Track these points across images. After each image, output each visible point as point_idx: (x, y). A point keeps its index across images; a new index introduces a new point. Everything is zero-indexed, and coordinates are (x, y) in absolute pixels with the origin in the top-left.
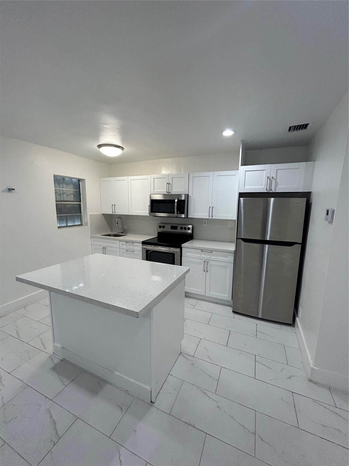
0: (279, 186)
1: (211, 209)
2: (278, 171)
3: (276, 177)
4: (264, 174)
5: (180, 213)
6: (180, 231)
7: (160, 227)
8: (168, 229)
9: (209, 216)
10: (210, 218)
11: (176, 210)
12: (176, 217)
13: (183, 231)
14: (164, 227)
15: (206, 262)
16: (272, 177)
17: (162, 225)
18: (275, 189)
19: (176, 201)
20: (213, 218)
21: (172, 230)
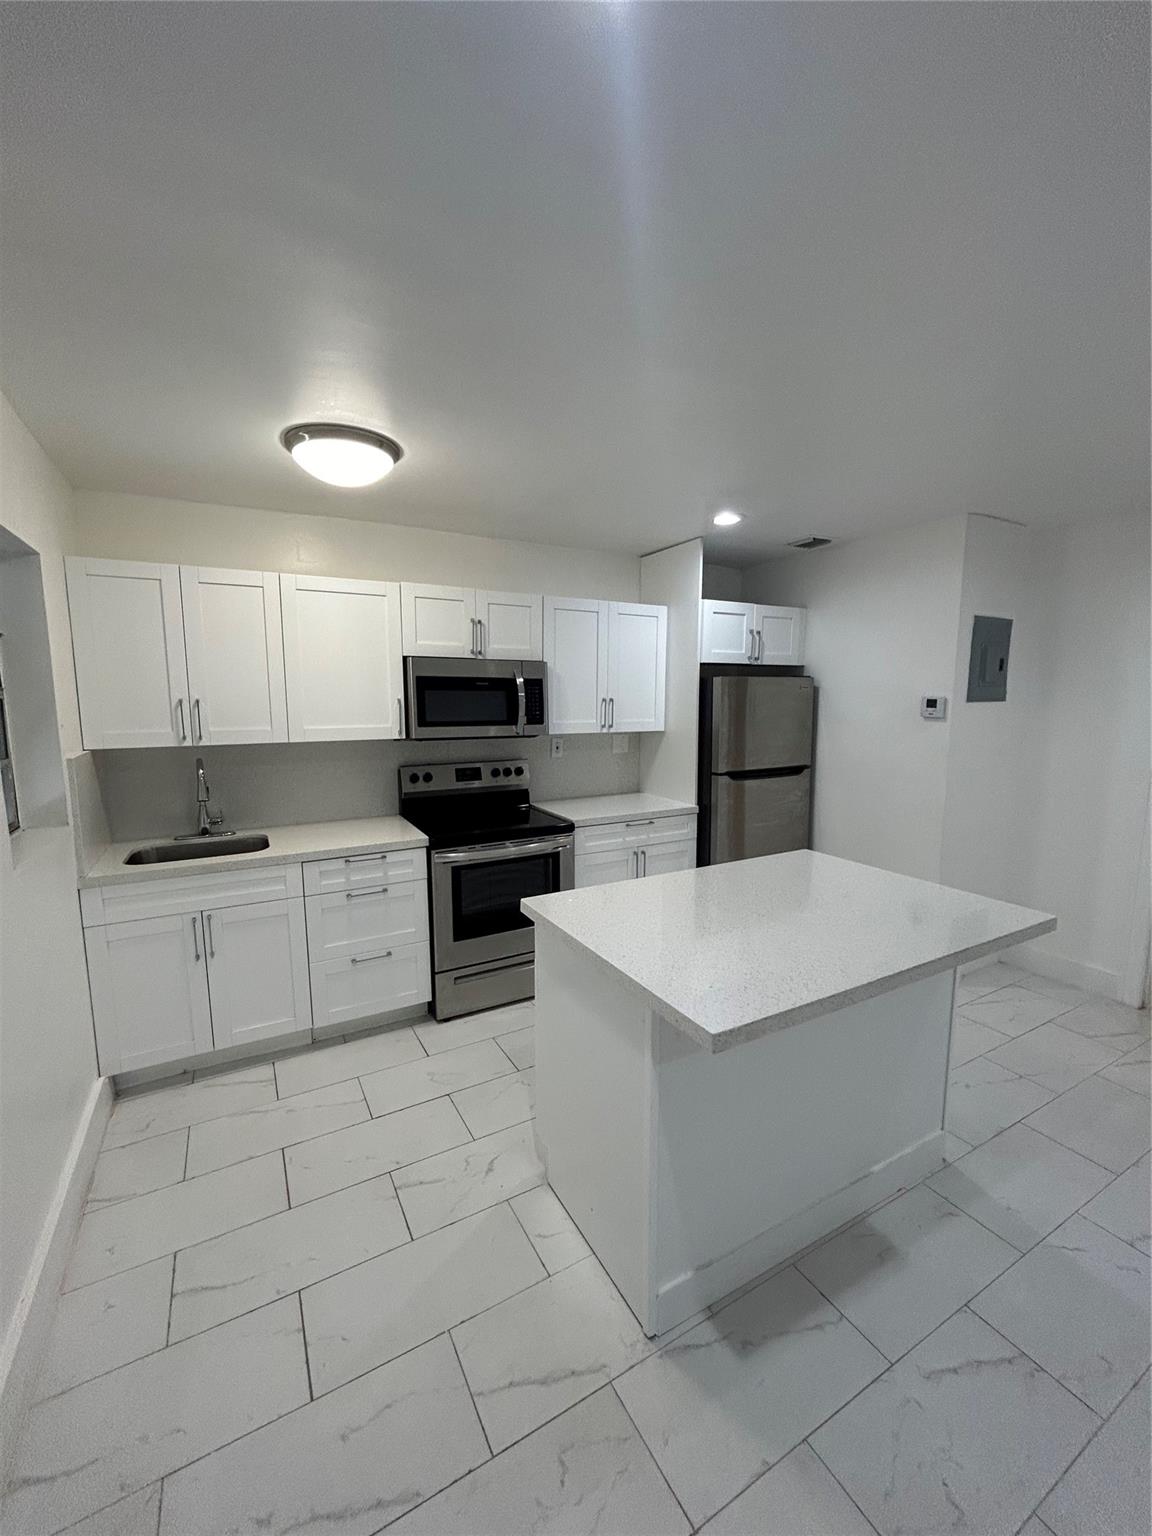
0: (767, 653)
1: (606, 705)
3: (763, 633)
4: (745, 624)
5: (528, 723)
7: (414, 778)
8: (446, 782)
9: (602, 726)
10: (605, 730)
11: (521, 713)
13: (502, 781)
14: (429, 777)
15: (639, 853)
16: (758, 632)
17: (422, 772)
18: (762, 658)
19: (520, 680)
21: (461, 785)
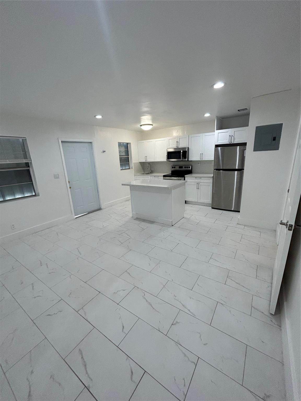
0: (236, 140)
1: (201, 155)
2: (235, 132)
3: (234, 135)
4: (228, 134)
5: (184, 158)
6: (184, 169)
7: (173, 167)
8: (177, 168)
9: (200, 159)
10: (201, 160)
11: (181, 157)
12: (182, 161)
13: (186, 169)
14: (175, 167)
15: (198, 184)
16: (232, 136)
17: (174, 166)
18: (234, 142)
19: (182, 151)
20: (203, 160)
21: (179, 169)
